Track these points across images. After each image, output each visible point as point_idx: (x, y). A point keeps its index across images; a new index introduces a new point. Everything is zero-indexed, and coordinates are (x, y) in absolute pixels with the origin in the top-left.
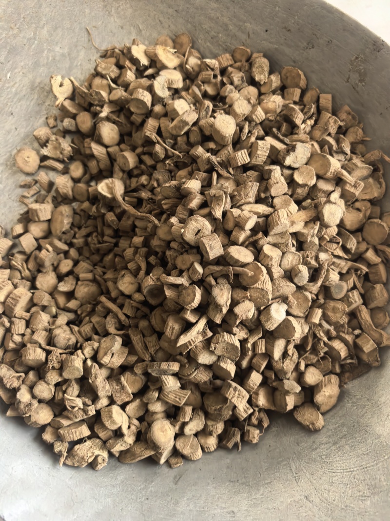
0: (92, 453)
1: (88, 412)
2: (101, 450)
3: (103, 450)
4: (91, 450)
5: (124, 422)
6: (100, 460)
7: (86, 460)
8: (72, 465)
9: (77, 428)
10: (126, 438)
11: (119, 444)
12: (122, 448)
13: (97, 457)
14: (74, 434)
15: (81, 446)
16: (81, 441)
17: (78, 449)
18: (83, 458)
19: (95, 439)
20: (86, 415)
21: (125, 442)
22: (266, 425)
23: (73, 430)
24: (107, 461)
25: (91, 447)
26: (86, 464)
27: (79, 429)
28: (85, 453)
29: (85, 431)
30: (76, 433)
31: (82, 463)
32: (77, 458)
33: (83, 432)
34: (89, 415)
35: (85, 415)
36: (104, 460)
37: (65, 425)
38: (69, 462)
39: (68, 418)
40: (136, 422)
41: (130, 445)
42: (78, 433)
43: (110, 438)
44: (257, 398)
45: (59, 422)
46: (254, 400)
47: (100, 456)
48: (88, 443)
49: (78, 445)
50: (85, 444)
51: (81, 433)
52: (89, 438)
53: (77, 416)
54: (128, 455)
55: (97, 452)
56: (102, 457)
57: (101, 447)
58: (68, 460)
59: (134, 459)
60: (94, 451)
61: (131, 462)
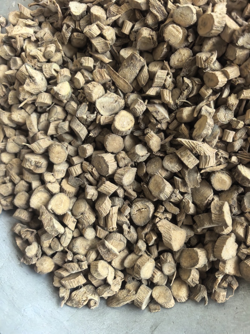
0: (86, 297)
1: (82, 266)
2: (93, 295)
3: (95, 295)
4: (85, 295)
5: (110, 274)
6: (92, 303)
7: (82, 304)
8: (72, 306)
9: (75, 278)
10: (112, 287)
11: (106, 292)
12: (109, 295)
13: (90, 300)
14: (73, 283)
15: (77, 292)
16: (77, 288)
17: (75, 295)
18: (79, 302)
19: (88, 285)
20: (81, 268)
21: (111, 290)
22: (235, 287)
23: (72, 280)
24: (98, 303)
25: (85, 292)
26: (82, 306)
27: (77, 278)
28: (81, 298)
29: (81, 280)
30: (74, 282)
31: (78, 305)
32: (75, 302)
33: (80, 281)
34: (83, 268)
35: (79, 268)
36: (95, 303)
37: (65, 276)
38: (69, 304)
39: (67, 270)
40: (120, 274)
41: (116, 292)
42: (76, 282)
43: (100, 286)
44: (225, 267)
45: (60, 273)
46: (222, 268)
47: (92, 301)
48: (83, 289)
49: (75, 291)
50: (80, 290)
51: (78, 282)
52: (84, 285)
53: (74, 269)
54: (114, 301)
55: (90, 297)
56: (94, 301)
57: (93, 293)
58: (68, 302)
59: (119, 304)
60: (88, 296)
61: (116, 306)
